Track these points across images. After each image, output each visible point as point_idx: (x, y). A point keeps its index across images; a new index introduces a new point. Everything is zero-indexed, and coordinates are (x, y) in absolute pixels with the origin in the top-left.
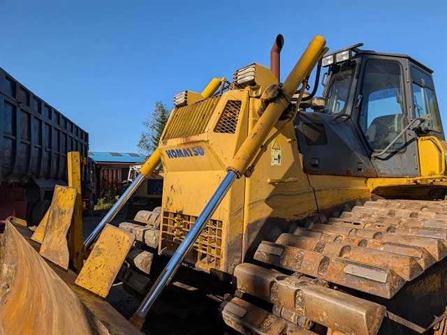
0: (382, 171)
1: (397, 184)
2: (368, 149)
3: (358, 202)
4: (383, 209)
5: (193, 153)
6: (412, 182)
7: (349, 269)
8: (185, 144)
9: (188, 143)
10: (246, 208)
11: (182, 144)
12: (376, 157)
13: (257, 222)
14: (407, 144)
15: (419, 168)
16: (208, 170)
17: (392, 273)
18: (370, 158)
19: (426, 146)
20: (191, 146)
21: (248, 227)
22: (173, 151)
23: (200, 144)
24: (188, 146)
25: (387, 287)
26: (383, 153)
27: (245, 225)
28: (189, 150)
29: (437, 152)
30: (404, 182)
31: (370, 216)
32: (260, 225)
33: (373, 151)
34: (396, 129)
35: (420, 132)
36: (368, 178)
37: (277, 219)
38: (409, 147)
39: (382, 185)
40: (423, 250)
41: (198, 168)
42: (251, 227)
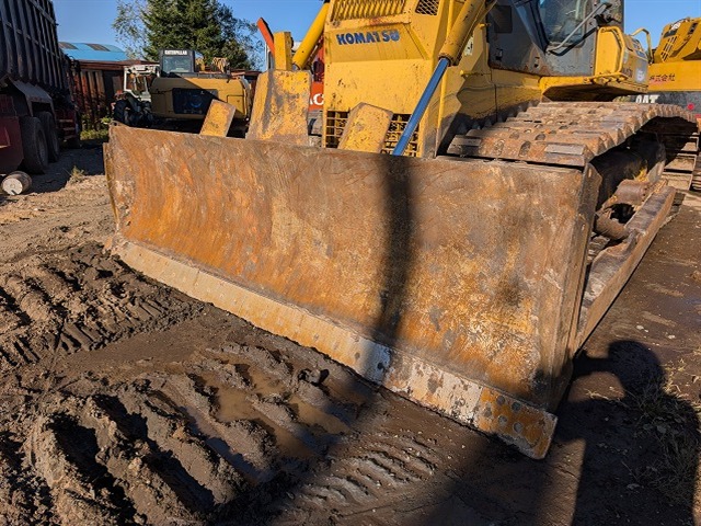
0: (555, 70)
1: (572, 84)
2: (544, 41)
3: (530, 104)
4: (561, 109)
5: (381, 38)
6: (588, 82)
7: (550, 149)
8: (371, 26)
9: (376, 25)
10: (441, 101)
11: (366, 26)
12: (551, 52)
13: (449, 117)
14: (585, 36)
15: (593, 67)
16: (400, 58)
17: (587, 148)
18: (545, 52)
19: (606, 40)
20: (382, 29)
21: (442, 122)
22: (349, 35)
23: (395, 27)
24: (375, 29)
25: (583, 158)
26: (560, 48)
27: (440, 120)
28: (376, 34)
29: (617, 47)
30: (580, 81)
31: (549, 115)
32: (451, 120)
33: (548, 44)
34: (577, 16)
35: (602, 21)
36: (541, 77)
37: (464, 115)
38: (588, 39)
39: (557, 85)
40: (606, 134)
41: (384, 57)
42: (444, 121)
